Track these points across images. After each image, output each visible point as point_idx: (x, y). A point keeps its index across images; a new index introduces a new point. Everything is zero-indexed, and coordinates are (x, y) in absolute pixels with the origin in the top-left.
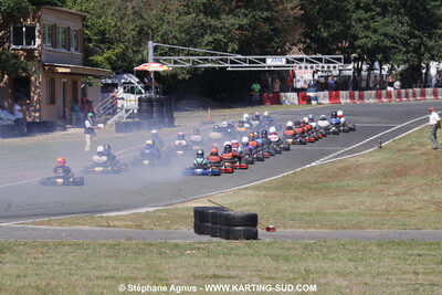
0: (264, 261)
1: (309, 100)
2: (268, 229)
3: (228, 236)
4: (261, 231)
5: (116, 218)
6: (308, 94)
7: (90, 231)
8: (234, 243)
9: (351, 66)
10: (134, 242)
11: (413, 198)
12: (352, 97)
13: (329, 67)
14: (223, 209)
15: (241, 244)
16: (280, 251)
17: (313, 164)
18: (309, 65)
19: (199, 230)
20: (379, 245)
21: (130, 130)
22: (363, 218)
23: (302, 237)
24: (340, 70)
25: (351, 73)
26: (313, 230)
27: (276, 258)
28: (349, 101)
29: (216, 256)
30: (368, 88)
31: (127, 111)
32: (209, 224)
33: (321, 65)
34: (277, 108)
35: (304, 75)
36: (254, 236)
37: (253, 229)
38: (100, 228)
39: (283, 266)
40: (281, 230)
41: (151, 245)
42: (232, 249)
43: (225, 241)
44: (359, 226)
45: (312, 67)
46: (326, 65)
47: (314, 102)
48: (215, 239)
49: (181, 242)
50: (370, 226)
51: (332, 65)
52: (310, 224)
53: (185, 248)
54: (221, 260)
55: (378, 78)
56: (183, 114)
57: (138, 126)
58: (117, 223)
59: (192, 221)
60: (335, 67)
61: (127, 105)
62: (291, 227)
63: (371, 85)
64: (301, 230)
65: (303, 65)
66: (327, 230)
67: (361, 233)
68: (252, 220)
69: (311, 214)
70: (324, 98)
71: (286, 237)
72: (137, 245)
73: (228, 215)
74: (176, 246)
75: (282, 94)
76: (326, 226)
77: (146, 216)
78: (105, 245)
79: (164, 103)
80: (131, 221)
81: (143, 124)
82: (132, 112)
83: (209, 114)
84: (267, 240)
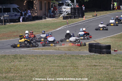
0: (113, 61)
2: (115, 51)
4: (112, 51)
7: (52, 52)
8: (102, 55)
10: (67, 55)
14: (99, 43)
15: (105, 55)
19: (90, 51)
21: (68, 19)
27: (117, 60)
29: (96, 59)
31: (67, 12)
32: (94, 49)
34: (119, 11)
36: (110, 53)
37: (109, 50)
38: (56, 51)
40: (120, 51)
41: (73, 56)
42: (102, 57)
43: (99, 55)
48: (96, 54)
49: (84, 55)
53: (85, 57)
54: (98, 61)
57: (71, 17)
58: (62, 49)
59: (88, 48)
61: (67, 10)
68: (109, 47)
71: (121, 53)
73: (100, 46)
74: (82, 56)
75: (121, 6)
78: (57, 56)
79: (80, 9)
80: (67, 48)
81: (72, 17)
82: (68, 12)
83: (95, 13)
84: (114, 54)
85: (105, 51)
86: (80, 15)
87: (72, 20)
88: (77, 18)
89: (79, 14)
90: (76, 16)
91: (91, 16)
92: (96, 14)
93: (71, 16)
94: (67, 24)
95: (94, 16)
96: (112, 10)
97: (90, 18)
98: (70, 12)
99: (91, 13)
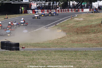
0: (21, 56)
1: (35, 12)
2: (23, 48)
4: (20, 48)
6: (35, 10)
8: (12, 51)
9: (48, 3)
11: (65, 39)
12: (48, 11)
15: (14, 52)
16: (25, 54)
17: (37, 30)
18: (35, 2)
19: (2, 48)
20: (55, 52)
22: (51, 45)
23: (32, 50)
25: (47, 5)
26: (36, 48)
27: (24, 55)
28: (47, 12)
29: (6, 55)
30: (53, 9)
32: (5, 46)
34: (26, 14)
35: (34, 5)
36: (18, 50)
37: (18, 47)
39: (26, 57)
40: (27, 48)
42: (12, 53)
43: (10, 51)
44: (49, 47)
46: (40, 2)
47: (37, 13)
48: (7, 50)
50: (52, 47)
52: (35, 46)
54: (8, 56)
55: (55, 6)
60: (43, 3)
62: (29, 47)
63: (54, 8)
64: (32, 48)
67: (50, 49)
69: (35, 44)
70: (40, 12)
71: (28, 50)
73: (11, 43)
75: (28, 10)
76: (39, 47)
84: (22, 51)
85: (14, 48)
91: (3, 19)
92: (7, 17)
95: (5, 19)
96: (20, 14)
99: (3, 16)
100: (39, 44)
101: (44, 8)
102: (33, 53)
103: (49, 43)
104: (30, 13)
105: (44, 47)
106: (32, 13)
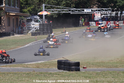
2: (84, 68)
3: (69, 70)
4: (81, 69)
5: (30, 65)
6: (99, 22)
7: (20, 69)
8: (71, 72)
9: (114, 13)
10: (36, 72)
12: (115, 23)
13: (106, 12)
14: (68, 60)
15: (74, 72)
18: (99, 12)
19: (59, 68)
21: (36, 35)
22: (118, 64)
23: (95, 70)
24: (110, 14)
25: (114, 15)
27: (86, 77)
28: (113, 25)
29: (64, 76)
31: (35, 28)
32: (63, 66)
33: (103, 12)
35: (98, 16)
36: (79, 70)
37: (78, 67)
38: (24, 68)
40: (89, 68)
41: (42, 73)
42: (71, 74)
43: (68, 72)
44: (116, 67)
45: (100, 13)
46: (105, 12)
48: (65, 71)
49: (53, 72)
50: (120, 67)
51: (107, 12)
52: (99, 66)
53: (54, 74)
54: (66, 78)
56: (55, 29)
57: (39, 34)
58: (30, 66)
59: (57, 65)
60: (108, 12)
61: (35, 26)
62: (92, 67)
64: (96, 68)
65: (97, 12)
66: (105, 68)
68: (78, 64)
69: (99, 63)
70: (104, 23)
71: (91, 70)
72: (37, 73)
73: (69, 63)
74: (51, 73)
75: (90, 22)
76: (104, 67)
77: (41, 64)
78: (25, 73)
79: (48, 26)
80: (35, 65)
81: (41, 33)
82: (37, 28)
83: (64, 29)
84: (83, 71)
85: (74, 68)
86: (49, 31)
87: (40, 36)
88: (45, 35)
89: (47, 30)
90: (45, 33)
91: (60, 32)
92: (65, 31)
93: (39, 32)
94: (36, 40)
95: (63, 32)
97: (59, 34)
98: (38, 29)
99: (60, 29)
100: (104, 63)
101: (110, 18)
102: (97, 74)
103: (116, 62)
104: (93, 25)
105: (110, 67)
106: (95, 25)
